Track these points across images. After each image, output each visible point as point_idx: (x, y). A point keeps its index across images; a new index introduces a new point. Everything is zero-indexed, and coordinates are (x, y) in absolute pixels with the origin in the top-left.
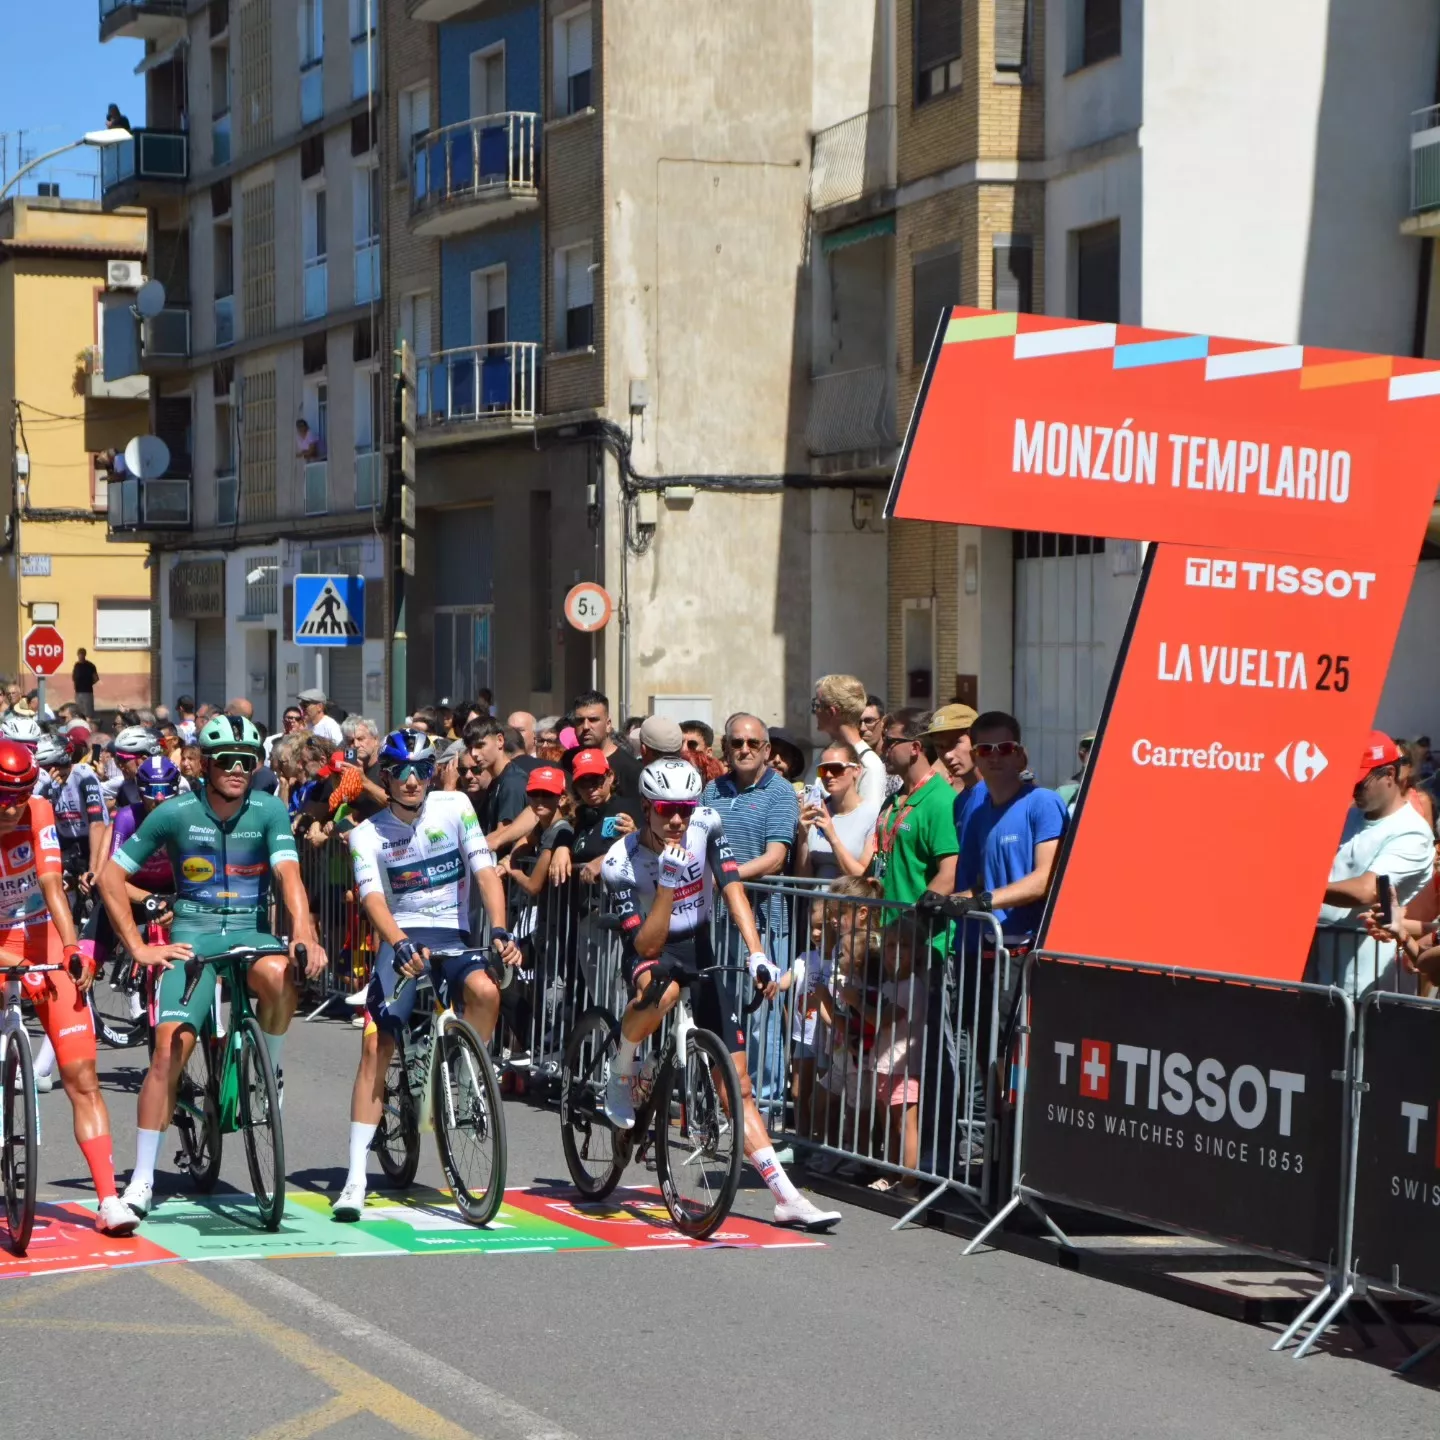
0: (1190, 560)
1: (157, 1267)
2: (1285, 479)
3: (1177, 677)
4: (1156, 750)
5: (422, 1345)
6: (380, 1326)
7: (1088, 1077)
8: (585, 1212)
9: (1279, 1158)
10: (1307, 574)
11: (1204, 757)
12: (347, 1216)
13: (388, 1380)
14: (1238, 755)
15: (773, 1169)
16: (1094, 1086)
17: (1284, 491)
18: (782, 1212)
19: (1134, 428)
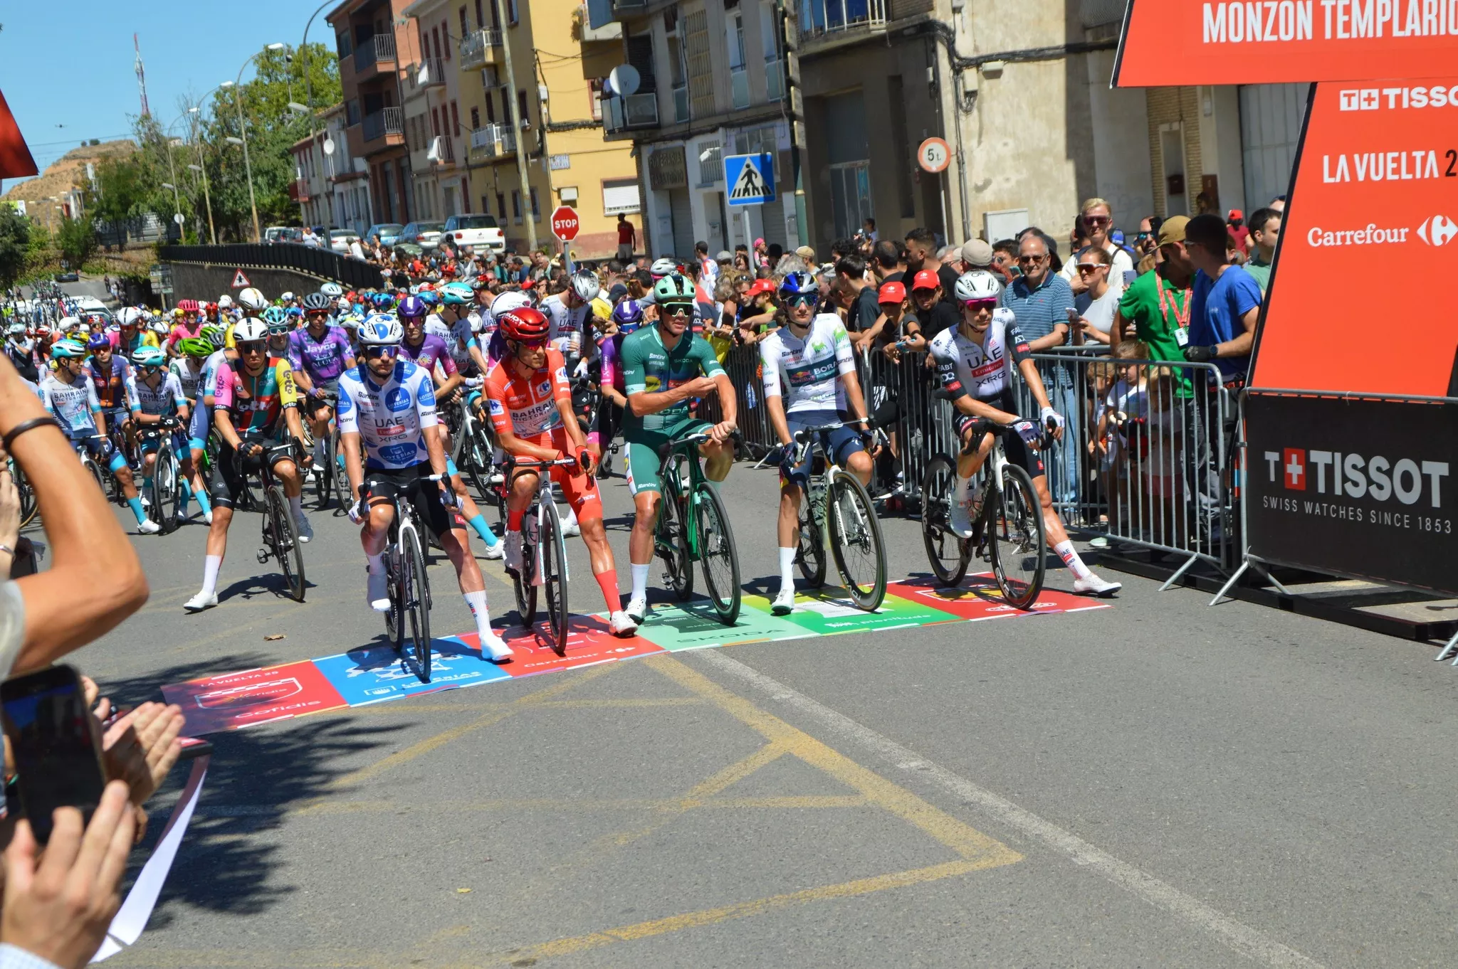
0: (1342, 92)
1: (650, 658)
2: (1413, 22)
3: (1338, 179)
4: (1326, 235)
5: (827, 703)
6: (799, 691)
7: (1290, 475)
8: (944, 595)
9: (1433, 524)
10: (1433, 92)
11: (1363, 236)
12: (781, 612)
13: (803, 730)
14: (1388, 231)
15: (1071, 556)
16: (1295, 481)
17: (1413, 31)
18: (1079, 586)
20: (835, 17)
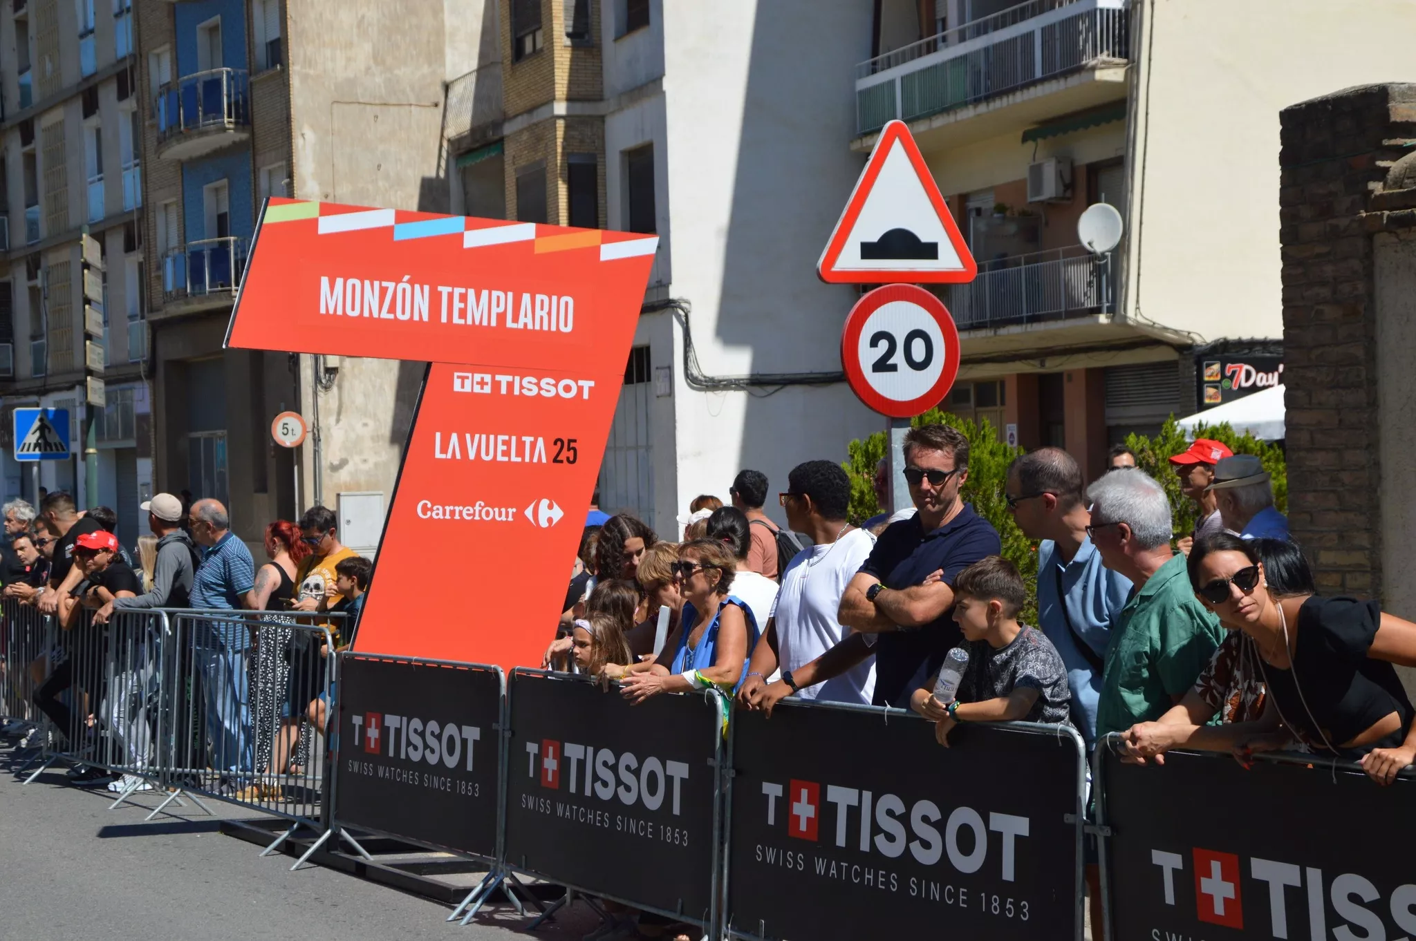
0: (456, 374)
2: (526, 316)
3: (449, 456)
4: (435, 508)
7: (370, 739)
9: (466, 787)
10: (543, 382)
11: (472, 512)
14: (496, 510)
16: (373, 745)
17: (525, 325)
19: (409, 282)
20: (197, 279)
